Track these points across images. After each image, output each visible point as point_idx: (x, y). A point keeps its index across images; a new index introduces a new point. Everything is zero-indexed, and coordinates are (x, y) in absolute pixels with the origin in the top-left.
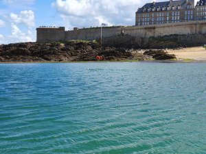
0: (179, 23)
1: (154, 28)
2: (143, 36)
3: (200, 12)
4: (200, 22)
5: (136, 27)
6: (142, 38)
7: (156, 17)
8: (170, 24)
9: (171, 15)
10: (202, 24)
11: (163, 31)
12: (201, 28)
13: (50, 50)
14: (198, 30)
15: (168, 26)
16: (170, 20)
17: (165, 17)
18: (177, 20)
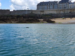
0: (52, 9)
1: (44, 11)
2: (40, 14)
3: (60, 6)
4: (60, 9)
5: (37, 11)
6: (39, 15)
7: (44, 7)
8: (49, 10)
9: (49, 7)
10: (60, 10)
11: (47, 12)
12: (60, 11)
13: (7, 18)
14: (59, 12)
15: (49, 11)
16: (49, 8)
17: (48, 7)
18: (52, 8)
